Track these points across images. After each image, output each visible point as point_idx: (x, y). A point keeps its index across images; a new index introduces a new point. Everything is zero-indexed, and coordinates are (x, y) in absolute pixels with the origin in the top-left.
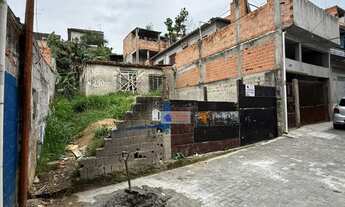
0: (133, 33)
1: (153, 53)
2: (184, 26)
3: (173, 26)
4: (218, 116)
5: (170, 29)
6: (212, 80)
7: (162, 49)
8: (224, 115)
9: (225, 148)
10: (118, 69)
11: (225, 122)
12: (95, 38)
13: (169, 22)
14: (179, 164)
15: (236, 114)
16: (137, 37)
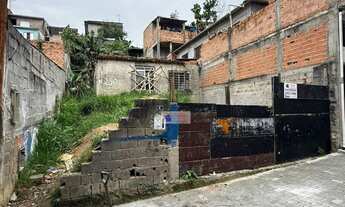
0: (154, 22)
1: (176, 46)
2: (215, 13)
3: (201, 13)
4: (245, 124)
5: (198, 17)
6: (244, 77)
7: (187, 41)
8: (254, 123)
9: (254, 166)
10: (133, 65)
11: (255, 132)
12: (113, 31)
13: (196, 9)
14: (189, 186)
15: (270, 122)
16: (159, 27)
